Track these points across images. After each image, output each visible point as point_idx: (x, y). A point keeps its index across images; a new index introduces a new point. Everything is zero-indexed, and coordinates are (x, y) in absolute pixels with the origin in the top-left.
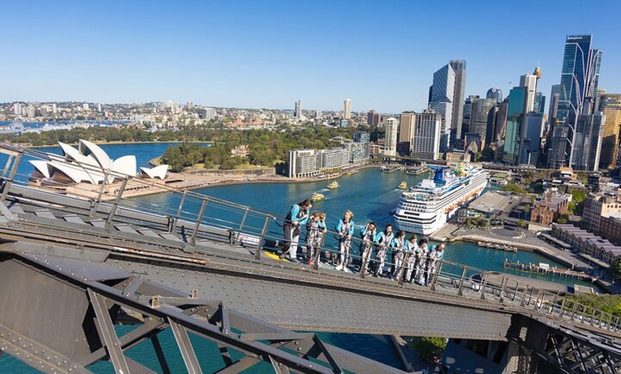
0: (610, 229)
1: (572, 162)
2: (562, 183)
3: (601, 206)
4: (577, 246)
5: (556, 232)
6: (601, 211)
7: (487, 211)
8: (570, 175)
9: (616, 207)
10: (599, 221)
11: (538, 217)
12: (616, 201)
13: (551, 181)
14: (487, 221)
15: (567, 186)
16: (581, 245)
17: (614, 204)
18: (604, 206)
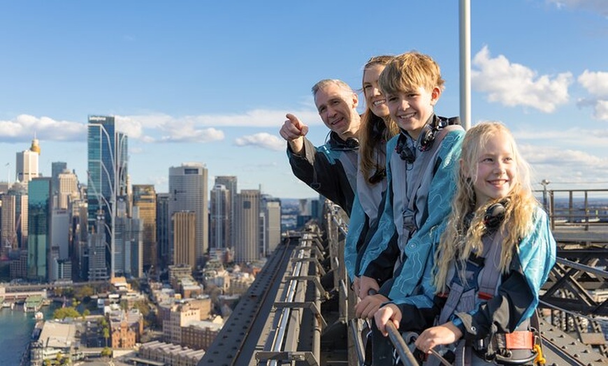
0: (192, 339)
1: (115, 269)
2: (120, 297)
3: (179, 316)
4: (169, 362)
5: (144, 353)
6: (180, 321)
7: (64, 346)
8: (125, 286)
9: (192, 314)
10: (180, 332)
11: (120, 341)
12: (190, 309)
13: (107, 297)
14: (68, 358)
15: (126, 300)
16: (173, 360)
17: (190, 312)
18: (182, 314)
